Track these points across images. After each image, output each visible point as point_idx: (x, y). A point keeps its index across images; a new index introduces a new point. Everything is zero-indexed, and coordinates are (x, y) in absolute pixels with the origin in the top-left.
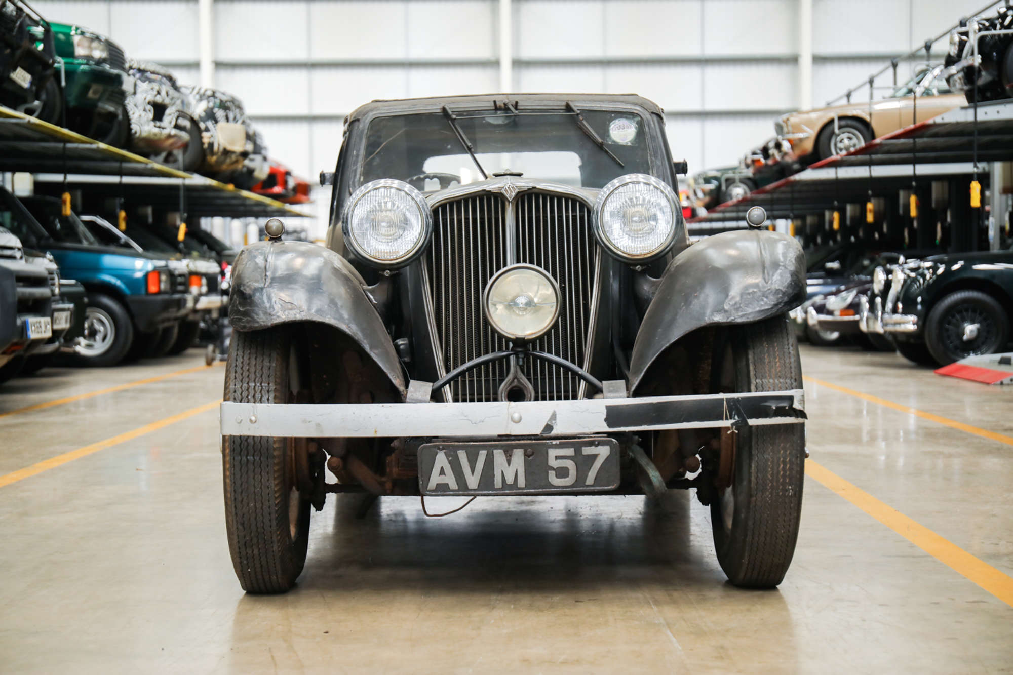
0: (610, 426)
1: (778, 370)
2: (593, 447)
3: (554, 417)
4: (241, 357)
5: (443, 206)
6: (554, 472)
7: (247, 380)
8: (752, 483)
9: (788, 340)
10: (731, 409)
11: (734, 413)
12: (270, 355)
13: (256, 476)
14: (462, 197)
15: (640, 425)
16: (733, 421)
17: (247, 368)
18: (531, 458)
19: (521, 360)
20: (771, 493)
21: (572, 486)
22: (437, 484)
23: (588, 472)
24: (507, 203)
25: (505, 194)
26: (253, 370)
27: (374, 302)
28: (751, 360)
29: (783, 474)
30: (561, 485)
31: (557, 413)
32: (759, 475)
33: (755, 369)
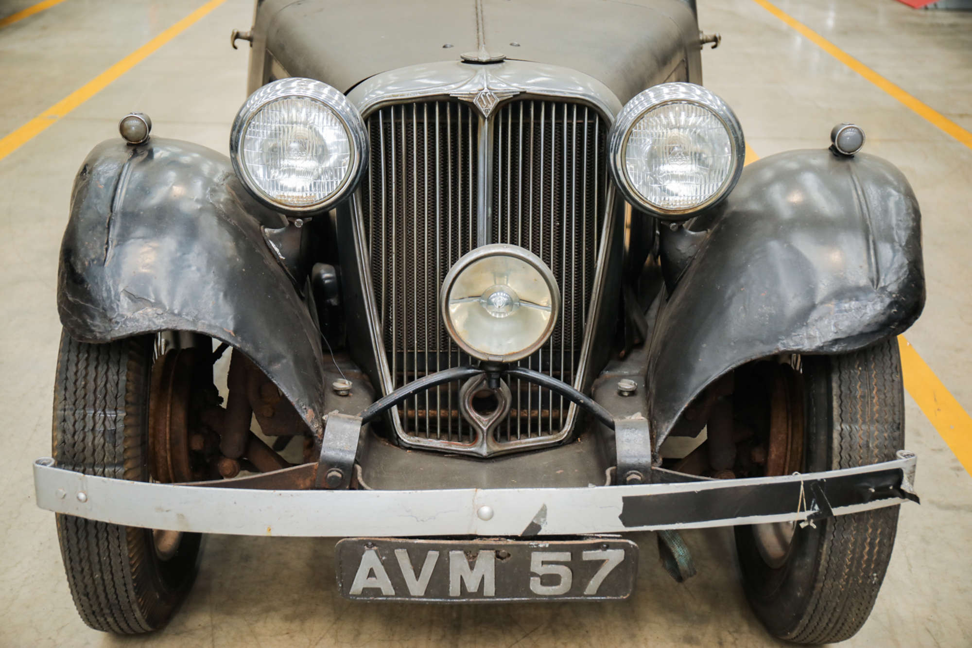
0: (626, 524)
1: (875, 409)
2: (599, 551)
3: (543, 512)
4: (74, 365)
5: (385, 109)
6: (538, 579)
7: (82, 403)
8: (821, 567)
9: (891, 357)
10: (809, 496)
11: (813, 502)
12: (118, 362)
13: (100, 542)
14: (414, 100)
15: (673, 522)
16: (811, 512)
17: (83, 383)
18: (504, 561)
19: (494, 381)
20: (847, 581)
21: (566, 595)
22: (364, 589)
23: (589, 580)
24: (481, 119)
25: (479, 105)
26: (91, 386)
27: (281, 257)
28: (835, 391)
29: (868, 559)
30: (547, 594)
31: (548, 507)
32: (832, 558)
33: (840, 406)
